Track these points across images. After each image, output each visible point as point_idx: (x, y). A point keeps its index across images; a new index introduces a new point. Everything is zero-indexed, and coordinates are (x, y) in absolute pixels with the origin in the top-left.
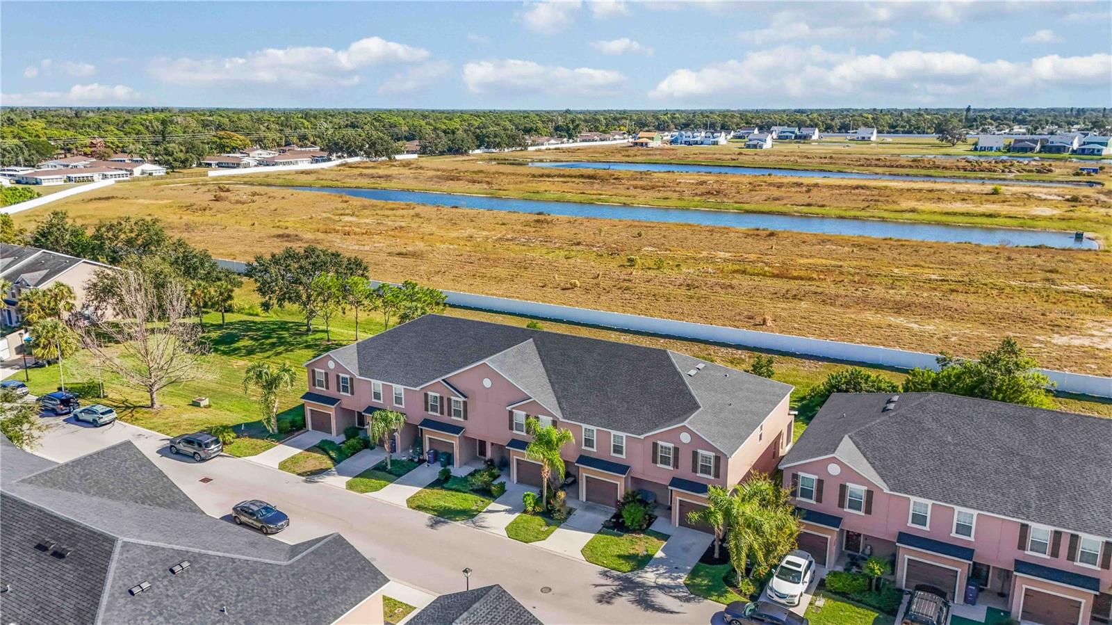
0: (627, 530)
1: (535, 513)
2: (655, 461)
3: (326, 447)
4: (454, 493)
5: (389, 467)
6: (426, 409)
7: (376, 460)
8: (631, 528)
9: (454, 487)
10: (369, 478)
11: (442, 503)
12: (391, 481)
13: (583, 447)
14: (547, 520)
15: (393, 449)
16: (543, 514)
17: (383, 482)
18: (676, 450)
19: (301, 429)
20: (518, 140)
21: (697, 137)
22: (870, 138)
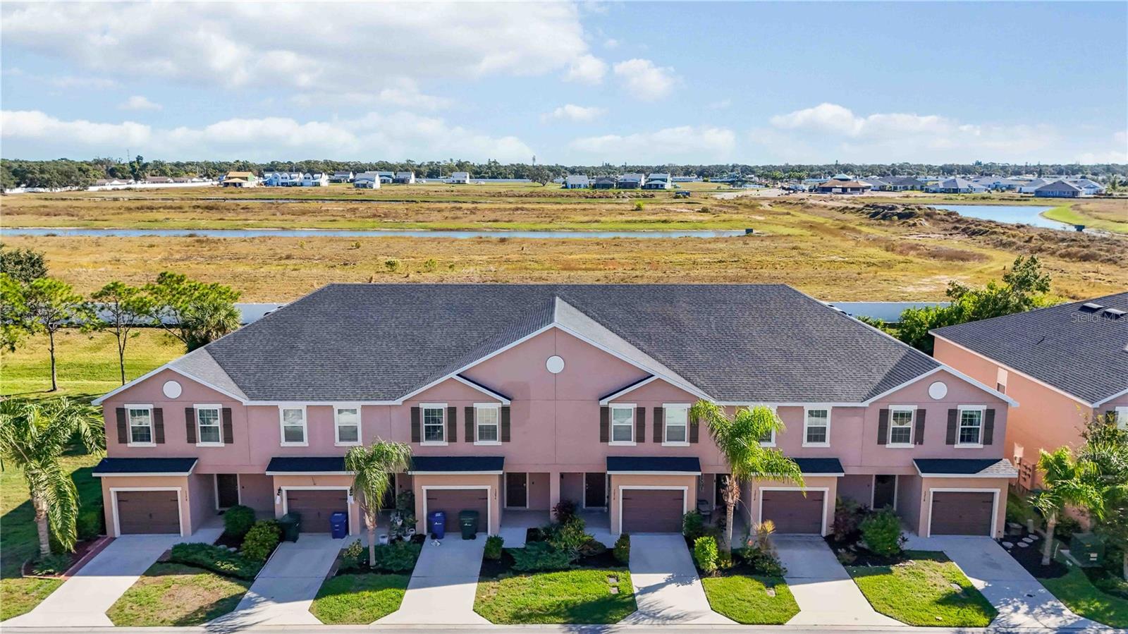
1: (726, 573)
2: (882, 440)
3: (194, 558)
4: (547, 575)
5: (373, 562)
6: (416, 438)
11: (550, 599)
12: (404, 587)
14: (761, 578)
18: (921, 414)
19: (97, 538)
20: (73, 178)
21: (295, 178)
22: (464, 181)
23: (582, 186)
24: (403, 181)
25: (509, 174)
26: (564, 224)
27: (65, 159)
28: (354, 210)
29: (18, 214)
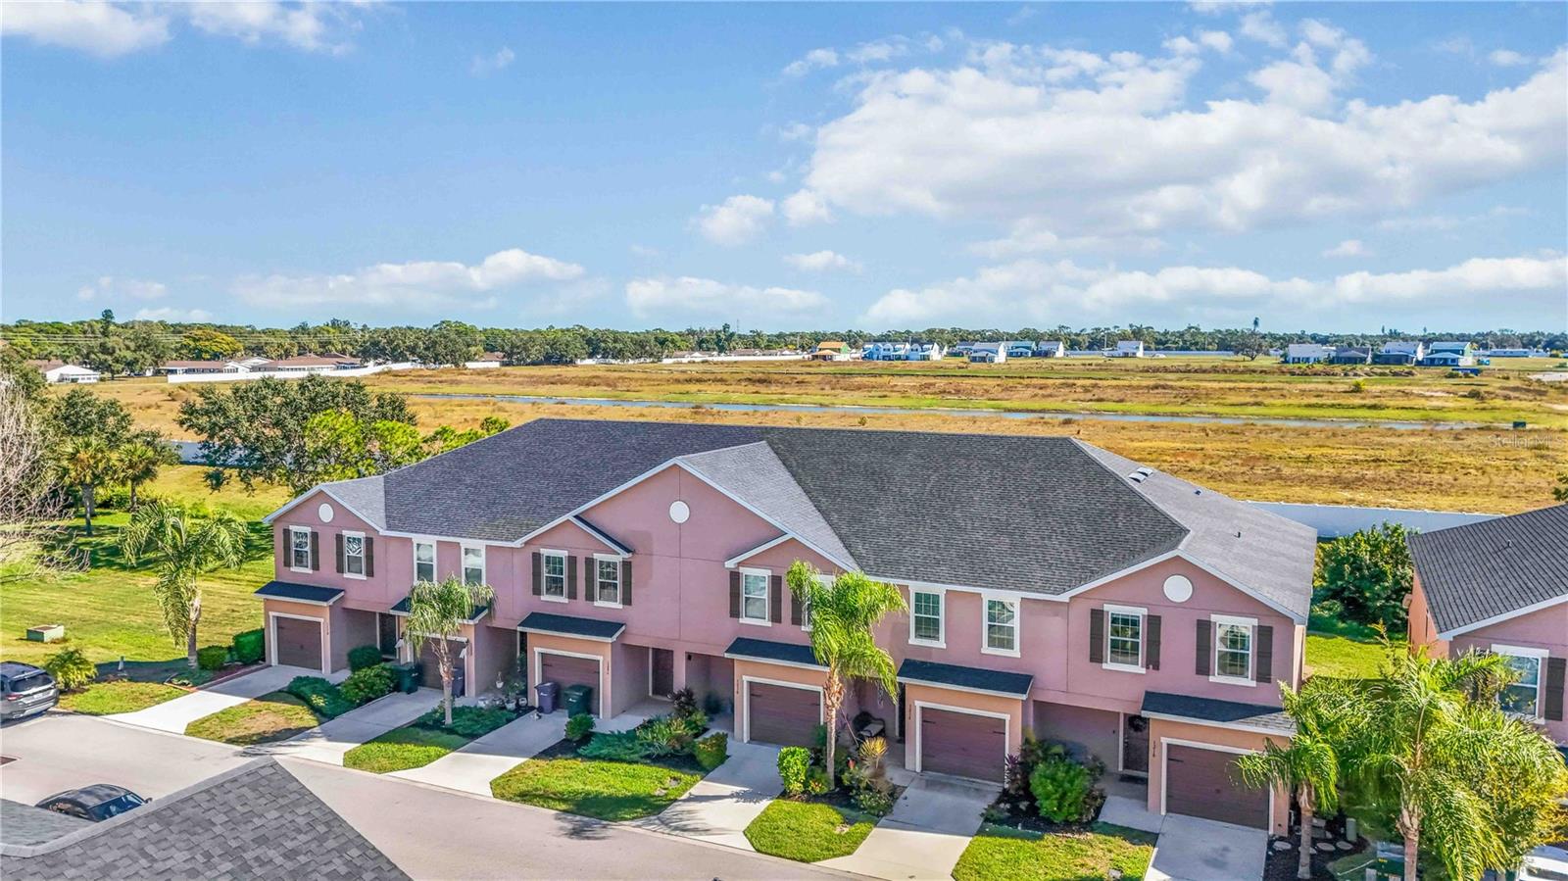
0: (1048, 825)
1: (812, 798)
2: (1096, 657)
3: (306, 690)
4: (605, 764)
5: (449, 721)
6: (537, 591)
7: (418, 711)
8: (1058, 819)
9: (604, 752)
10: (399, 743)
11: (578, 786)
12: (455, 748)
13: (913, 641)
14: (846, 811)
15: (460, 690)
16: (827, 798)
17: (433, 750)
18: (1154, 622)
19: (255, 662)
20: (647, 348)
21: (900, 349)
22: (1134, 354)
23: (1312, 360)
24: (1046, 354)
25: (1210, 344)
26: (1203, 407)
27: (660, 329)
28: (928, 386)
29: (562, 384)
